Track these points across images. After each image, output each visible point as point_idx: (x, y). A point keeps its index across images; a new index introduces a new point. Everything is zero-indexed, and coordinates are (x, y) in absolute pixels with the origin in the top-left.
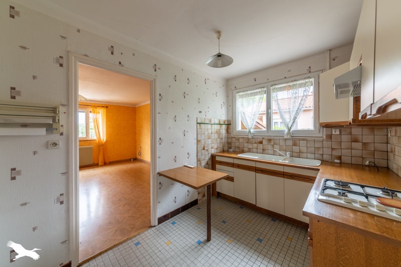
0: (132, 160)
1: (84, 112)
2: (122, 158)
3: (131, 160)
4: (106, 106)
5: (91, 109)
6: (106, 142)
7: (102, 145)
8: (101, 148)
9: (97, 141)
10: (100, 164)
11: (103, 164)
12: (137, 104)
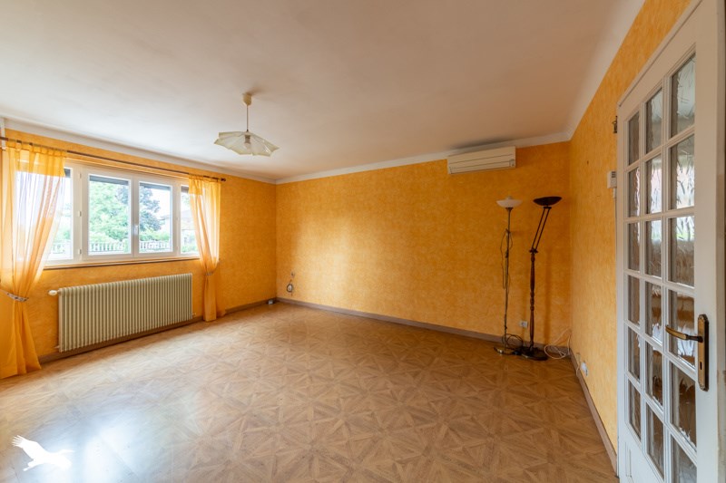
0: (270, 302)
1: (168, 188)
2: (250, 301)
3: (267, 302)
4: (221, 177)
5: (187, 182)
6: (219, 264)
7: (212, 272)
8: (210, 278)
9: (201, 260)
10: (208, 318)
11: (215, 318)
12: (281, 178)
